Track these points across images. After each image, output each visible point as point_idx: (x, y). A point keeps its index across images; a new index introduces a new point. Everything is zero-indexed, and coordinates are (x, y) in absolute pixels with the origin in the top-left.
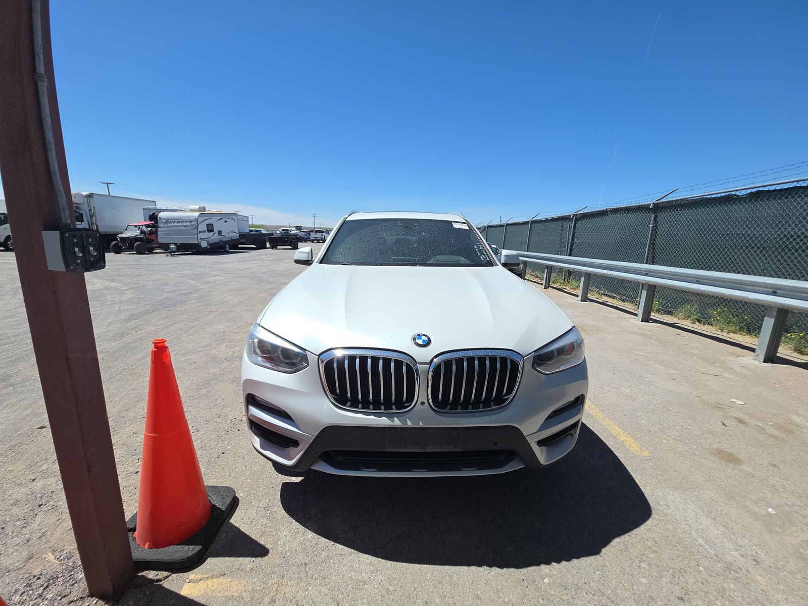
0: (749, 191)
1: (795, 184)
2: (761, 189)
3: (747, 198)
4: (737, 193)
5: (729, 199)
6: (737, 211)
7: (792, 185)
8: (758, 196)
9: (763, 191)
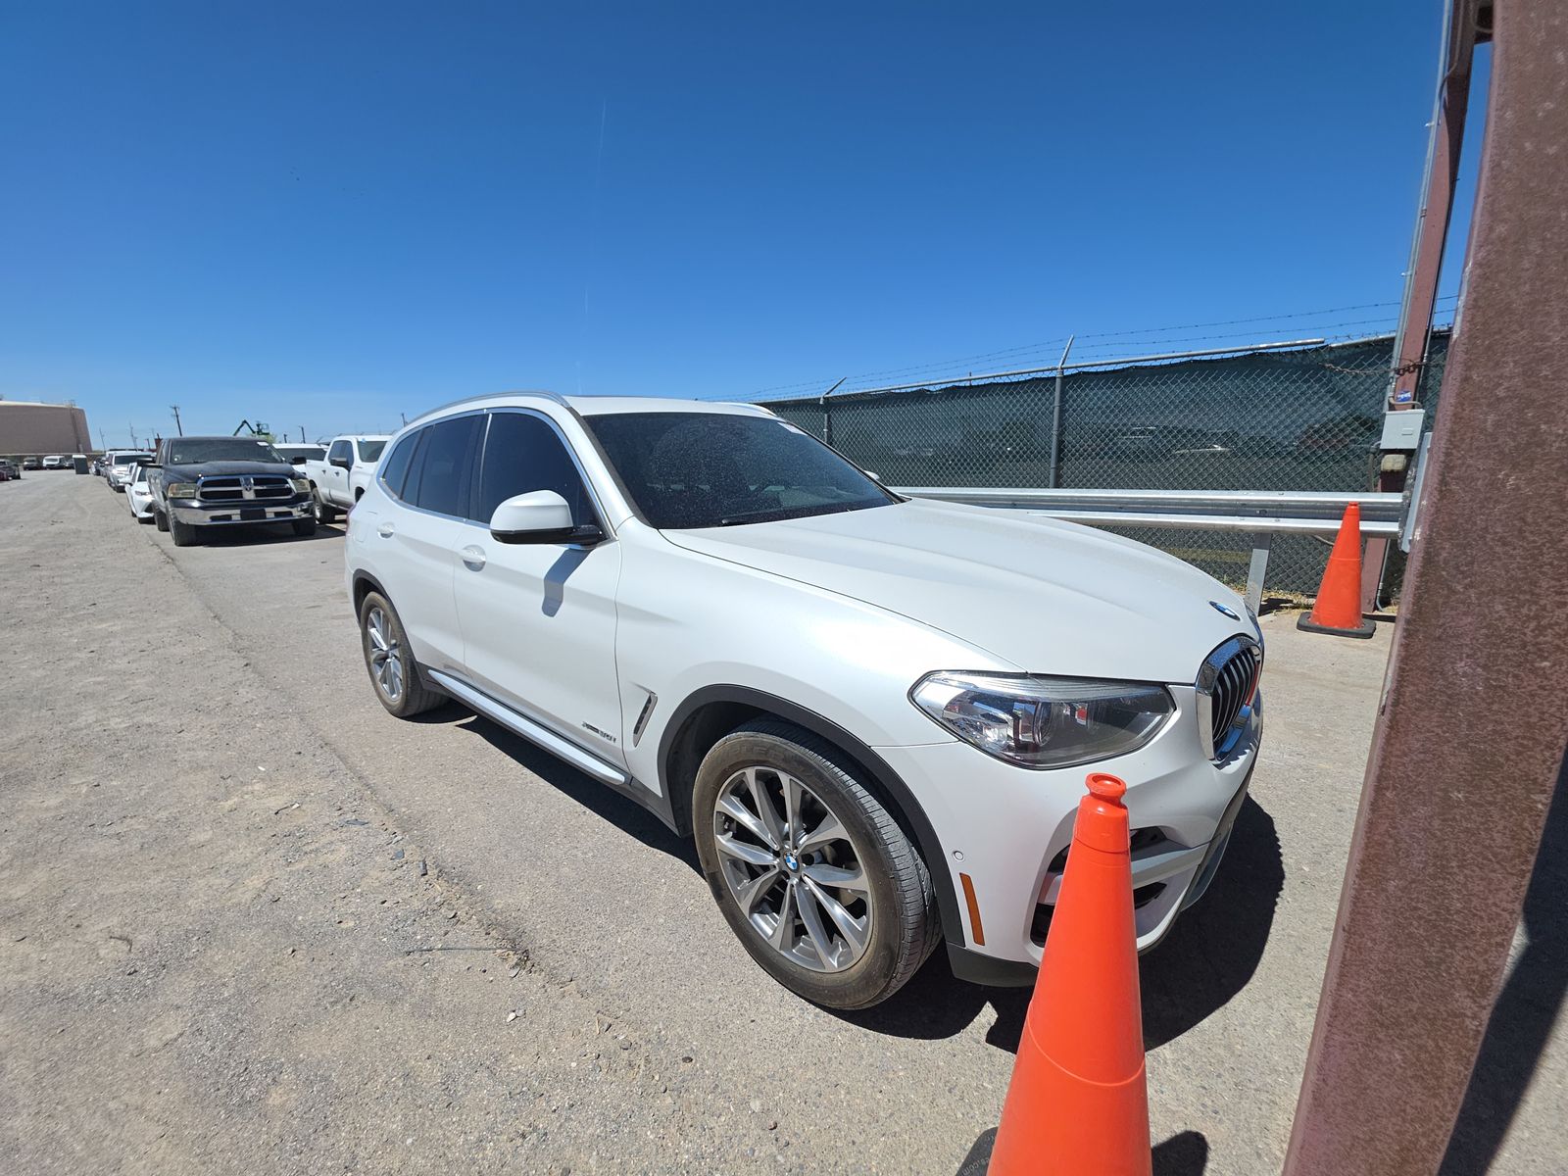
0: (943, 386)
1: (991, 380)
2: (957, 384)
3: (942, 395)
4: (932, 388)
5: (921, 396)
6: (935, 410)
7: (988, 381)
8: (953, 392)
9: (959, 387)
